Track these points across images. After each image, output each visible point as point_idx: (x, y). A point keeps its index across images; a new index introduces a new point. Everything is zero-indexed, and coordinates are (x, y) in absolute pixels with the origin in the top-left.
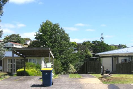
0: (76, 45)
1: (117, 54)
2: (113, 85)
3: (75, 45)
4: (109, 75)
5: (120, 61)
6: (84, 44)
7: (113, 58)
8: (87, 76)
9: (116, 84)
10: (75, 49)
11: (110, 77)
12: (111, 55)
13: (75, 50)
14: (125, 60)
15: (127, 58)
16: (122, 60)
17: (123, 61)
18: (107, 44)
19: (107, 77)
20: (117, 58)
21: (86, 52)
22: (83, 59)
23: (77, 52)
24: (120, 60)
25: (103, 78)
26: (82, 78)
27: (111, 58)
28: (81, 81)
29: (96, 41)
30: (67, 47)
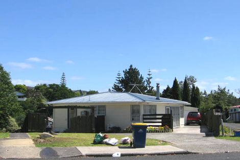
0: (25, 90)
1: (75, 103)
2: (50, 148)
3: (23, 89)
4: (50, 134)
5: (79, 114)
6: (37, 88)
7: (70, 109)
8: (19, 136)
9: (54, 148)
10: (23, 95)
11: (51, 136)
12: (67, 105)
13: (23, 97)
14: (86, 112)
15: (89, 110)
16: (81, 112)
17: (83, 113)
18: (70, 89)
19: (46, 137)
20: (75, 109)
21: (39, 100)
22: (33, 111)
23: (25, 99)
24: (79, 112)
25: (40, 138)
26: (8, 139)
27: (67, 109)
28: (3, 143)
29: (54, 85)
30: (5, 93)
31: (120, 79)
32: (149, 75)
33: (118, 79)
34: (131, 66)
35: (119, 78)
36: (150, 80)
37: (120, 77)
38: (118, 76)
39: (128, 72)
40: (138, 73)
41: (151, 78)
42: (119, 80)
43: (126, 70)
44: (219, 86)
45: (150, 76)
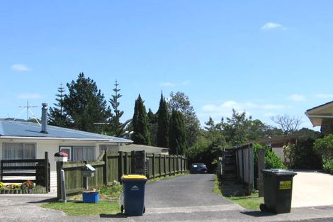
31: (63, 98)
32: (115, 90)
33: (59, 98)
34: (81, 75)
35: (61, 96)
36: (118, 100)
37: (63, 94)
38: (60, 94)
39: (76, 86)
40: (94, 87)
41: (119, 96)
42: (61, 101)
43: (73, 82)
44: (233, 110)
45: (118, 93)
